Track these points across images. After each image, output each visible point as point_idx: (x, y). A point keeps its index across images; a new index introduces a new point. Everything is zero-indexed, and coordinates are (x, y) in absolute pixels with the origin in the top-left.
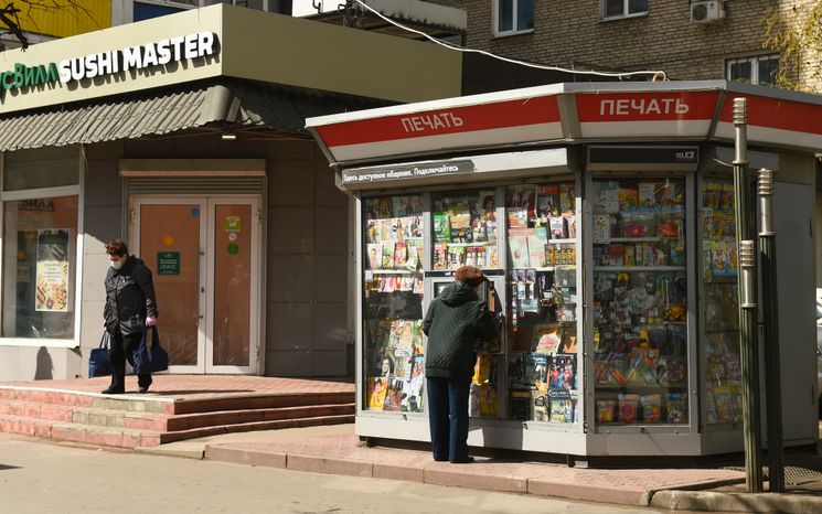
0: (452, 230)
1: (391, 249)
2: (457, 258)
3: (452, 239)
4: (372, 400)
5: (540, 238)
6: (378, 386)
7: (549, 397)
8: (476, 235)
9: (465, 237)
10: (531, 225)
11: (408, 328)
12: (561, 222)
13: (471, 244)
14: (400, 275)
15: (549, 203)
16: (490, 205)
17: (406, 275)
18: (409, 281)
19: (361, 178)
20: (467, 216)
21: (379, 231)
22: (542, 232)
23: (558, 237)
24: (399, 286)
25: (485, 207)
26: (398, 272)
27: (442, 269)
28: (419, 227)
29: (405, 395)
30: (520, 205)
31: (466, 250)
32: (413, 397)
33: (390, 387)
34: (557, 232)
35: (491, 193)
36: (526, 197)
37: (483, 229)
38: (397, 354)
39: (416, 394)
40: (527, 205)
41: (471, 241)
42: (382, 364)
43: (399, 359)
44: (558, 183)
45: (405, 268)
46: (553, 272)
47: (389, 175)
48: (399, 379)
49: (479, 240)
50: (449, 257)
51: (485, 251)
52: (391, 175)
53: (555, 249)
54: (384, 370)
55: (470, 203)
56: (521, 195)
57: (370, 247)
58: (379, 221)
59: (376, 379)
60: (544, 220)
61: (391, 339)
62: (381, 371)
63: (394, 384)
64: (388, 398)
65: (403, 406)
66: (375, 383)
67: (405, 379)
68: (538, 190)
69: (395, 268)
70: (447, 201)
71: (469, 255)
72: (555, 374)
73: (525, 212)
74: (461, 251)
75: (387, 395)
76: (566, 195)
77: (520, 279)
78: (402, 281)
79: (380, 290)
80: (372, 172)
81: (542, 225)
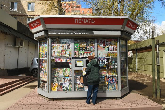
0: (80, 48)
1: (60, 52)
2: (82, 54)
3: (80, 50)
4: (53, 88)
5: (107, 51)
6: (54, 85)
7: (108, 85)
8: (87, 49)
9: (84, 49)
10: (104, 48)
11: (61, 70)
12: (112, 47)
13: (86, 51)
14: (62, 58)
15: (109, 43)
16: (92, 43)
17: (64, 58)
18: (65, 59)
19: (55, 33)
20: (85, 45)
21: (56, 47)
22: (107, 49)
23: (111, 50)
24: (62, 60)
25: (90, 43)
26: (62, 57)
27: (78, 57)
28: (70, 47)
29: (64, 87)
30: (101, 43)
31: (85, 53)
32: (67, 87)
33: (58, 85)
34: (111, 49)
35: (92, 40)
36: (103, 41)
37: (90, 48)
38: (59, 77)
39: (68, 86)
40: (103, 43)
41: (86, 50)
42: (54, 79)
43: (60, 78)
44: (111, 39)
45: (65, 56)
46: (110, 58)
47: (65, 33)
48: (61, 83)
49: (88, 50)
50: (79, 54)
51: (91, 53)
52: (66, 33)
53: (111, 53)
54: (55, 81)
55: (86, 42)
56: (101, 41)
57: (53, 51)
58: (56, 45)
59: (53, 83)
60: (108, 47)
61: (56, 73)
62: (54, 81)
63: (60, 84)
64: (58, 88)
65: (63, 89)
66: (53, 84)
67: (63, 83)
68: (106, 40)
69: (61, 56)
70: (79, 41)
71: (85, 54)
72: (108, 79)
73: (102, 45)
74: (83, 53)
75: (58, 87)
76: (114, 42)
77: (100, 59)
78: (63, 59)
79: (56, 61)
80: (59, 32)
81: (107, 48)
